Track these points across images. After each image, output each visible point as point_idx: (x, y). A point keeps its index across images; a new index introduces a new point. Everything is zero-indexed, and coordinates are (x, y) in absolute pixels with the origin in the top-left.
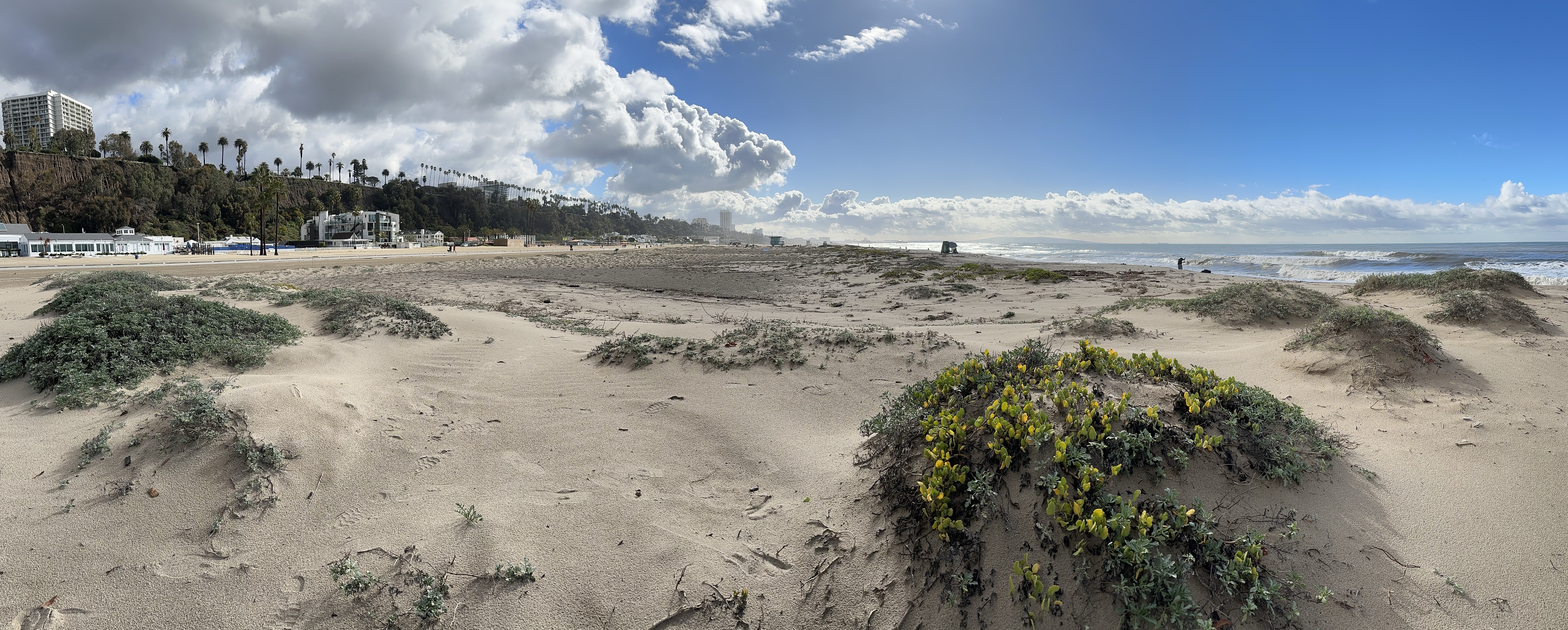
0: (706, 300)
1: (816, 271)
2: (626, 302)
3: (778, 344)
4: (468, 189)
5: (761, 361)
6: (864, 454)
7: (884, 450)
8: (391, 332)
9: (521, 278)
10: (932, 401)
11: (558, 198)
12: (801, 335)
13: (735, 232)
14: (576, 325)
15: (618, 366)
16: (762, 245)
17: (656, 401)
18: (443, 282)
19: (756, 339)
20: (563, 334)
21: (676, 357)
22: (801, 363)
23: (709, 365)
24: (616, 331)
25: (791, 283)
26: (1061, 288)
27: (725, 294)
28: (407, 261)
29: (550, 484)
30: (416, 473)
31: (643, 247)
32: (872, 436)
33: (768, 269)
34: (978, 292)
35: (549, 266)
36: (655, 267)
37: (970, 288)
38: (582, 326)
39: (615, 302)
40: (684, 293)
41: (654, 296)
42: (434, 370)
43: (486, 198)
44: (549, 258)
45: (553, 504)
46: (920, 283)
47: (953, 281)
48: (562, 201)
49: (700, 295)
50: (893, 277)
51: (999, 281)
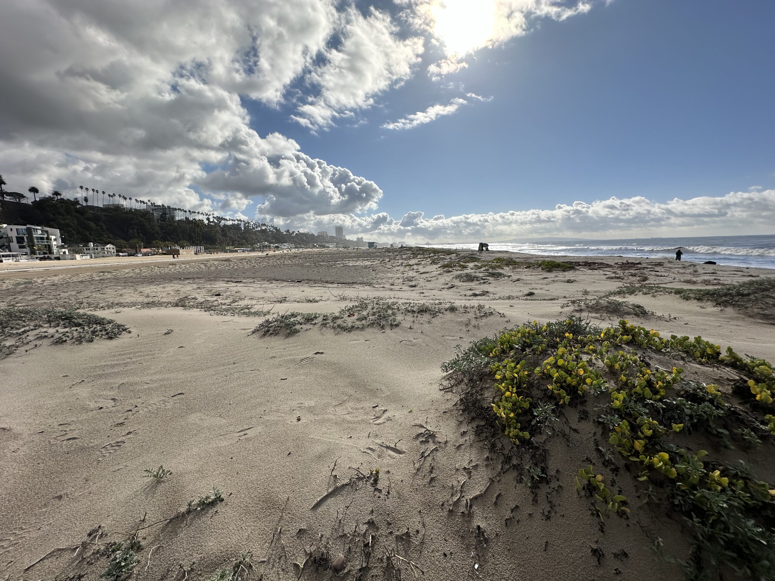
0: (330, 285)
1: (398, 264)
2: (277, 290)
3: (382, 314)
4: (136, 210)
5: (372, 325)
6: (446, 383)
7: (460, 381)
8: (57, 342)
9: (194, 279)
10: (495, 352)
11: (219, 219)
12: (395, 307)
13: (346, 240)
14: (242, 310)
15: (276, 337)
16: (363, 248)
17: (305, 356)
18: (119, 287)
19: (367, 311)
20: (232, 318)
21: (316, 326)
22: (397, 325)
23: (339, 330)
24: (272, 312)
25: (383, 272)
26: (569, 275)
27: (342, 280)
28: (77, 271)
29: (231, 428)
30: (99, 462)
31: (285, 252)
32: (449, 372)
33: (368, 263)
34: (506, 278)
35: (217, 268)
36: (295, 265)
37: (500, 275)
38: (247, 311)
39: (269, 291)
40: (315, 282)
41: (296, 284)
42: (113, 366)
43: (156, 218)
44: (216, 263)
45: (234, 442)
46: (466, 271)
47: (488, 270)
48: (223, 222)
49: (327, 282)
50: (448, 267)
51: (521, 270)
